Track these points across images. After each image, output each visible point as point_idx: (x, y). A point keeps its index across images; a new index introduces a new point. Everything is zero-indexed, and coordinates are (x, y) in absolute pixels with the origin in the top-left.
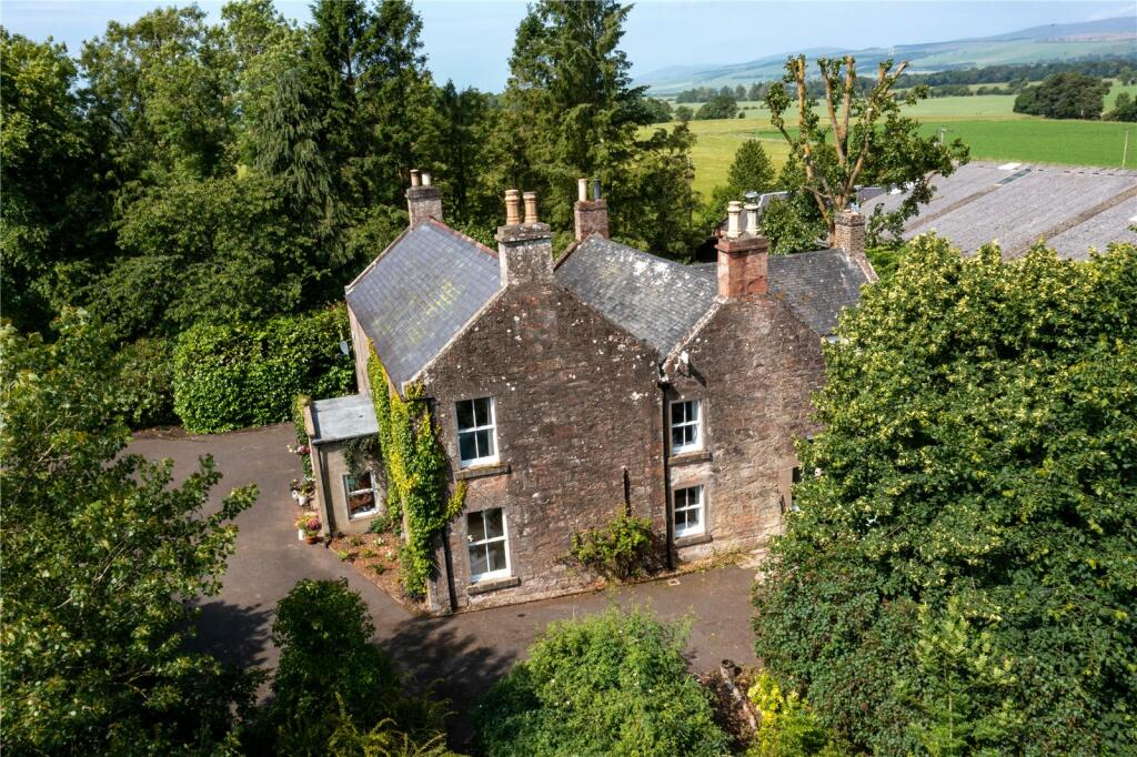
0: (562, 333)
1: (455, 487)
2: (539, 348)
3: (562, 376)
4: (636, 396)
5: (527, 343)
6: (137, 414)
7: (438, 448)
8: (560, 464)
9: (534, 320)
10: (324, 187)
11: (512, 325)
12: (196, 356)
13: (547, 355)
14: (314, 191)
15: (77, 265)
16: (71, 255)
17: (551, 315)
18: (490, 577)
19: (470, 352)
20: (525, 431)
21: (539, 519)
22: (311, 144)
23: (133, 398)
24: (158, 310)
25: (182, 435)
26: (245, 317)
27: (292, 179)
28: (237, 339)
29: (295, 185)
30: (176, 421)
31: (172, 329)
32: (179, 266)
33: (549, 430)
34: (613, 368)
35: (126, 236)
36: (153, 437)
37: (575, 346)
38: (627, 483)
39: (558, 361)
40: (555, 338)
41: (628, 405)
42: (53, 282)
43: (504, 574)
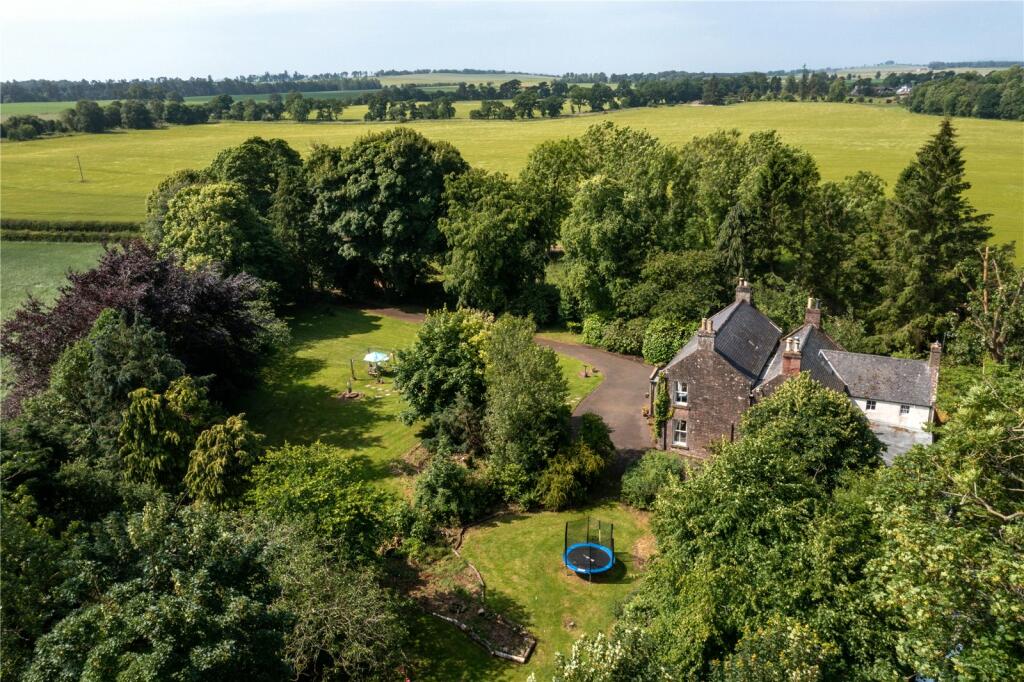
0: (715, 369)
1: (671, 409)
2: (705, 372)
3: (712, 383)
4: (740, 398)
5: (701, 369)
6: (628, 348)
7: (667, 394)
8: (708, 413)
9: (705, 362)
10: (740, 261)
11: (697, 361)
12: (654, 331)
13: (708, 375)
14: (735, 262)
15: (625, 280)
16: (623, 277)
17: (711, 362)
18: (679, 443)
19: (682, 367)
20: (697, 397)
21: (698, 430)
22: (739, 240)
23: (628, 342)
24: (648, 307)
25: (641, 362)
26: (679, 318)
27: (726, 255)
28: (673, 328)
29: (726, 258)
30: (642, 355)
31: (651, 317)
32: (661, 290)
33: (705, 400)
34: (732, 386)
35: (644, 273)
36: (631, 360)
37: (718, 375)
38: (733, 429)
39: (712, 378)
40: (711, 369)
41: (737, 400)
42: (615, 285)
43: (684, 444)
